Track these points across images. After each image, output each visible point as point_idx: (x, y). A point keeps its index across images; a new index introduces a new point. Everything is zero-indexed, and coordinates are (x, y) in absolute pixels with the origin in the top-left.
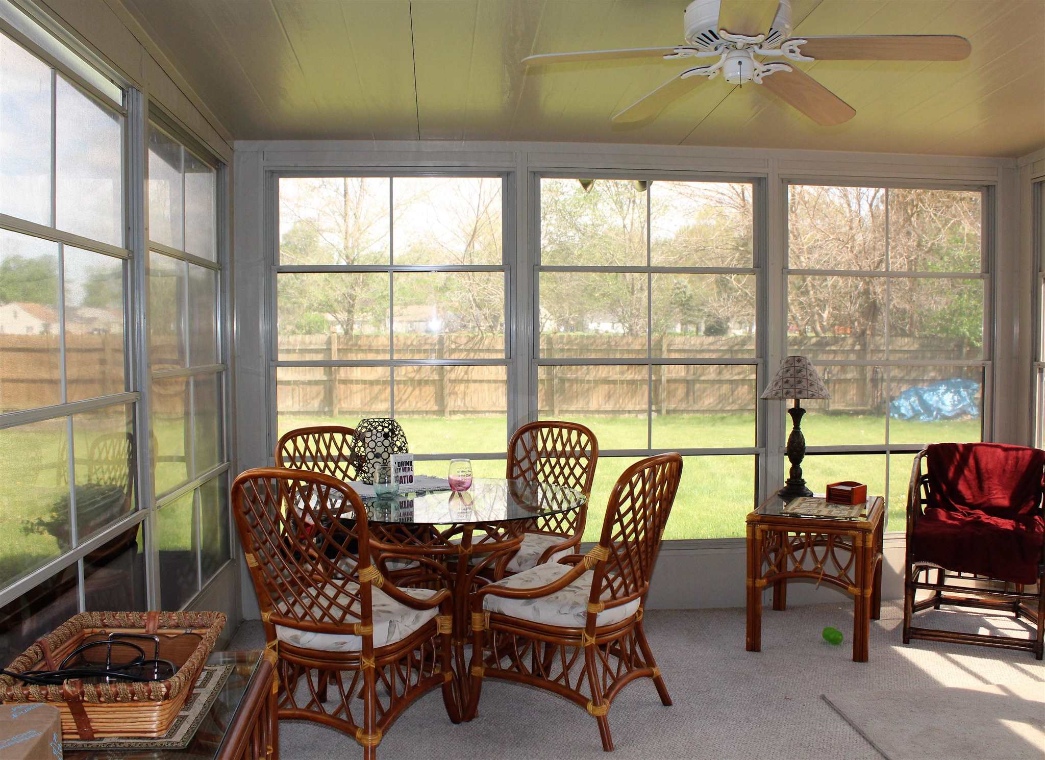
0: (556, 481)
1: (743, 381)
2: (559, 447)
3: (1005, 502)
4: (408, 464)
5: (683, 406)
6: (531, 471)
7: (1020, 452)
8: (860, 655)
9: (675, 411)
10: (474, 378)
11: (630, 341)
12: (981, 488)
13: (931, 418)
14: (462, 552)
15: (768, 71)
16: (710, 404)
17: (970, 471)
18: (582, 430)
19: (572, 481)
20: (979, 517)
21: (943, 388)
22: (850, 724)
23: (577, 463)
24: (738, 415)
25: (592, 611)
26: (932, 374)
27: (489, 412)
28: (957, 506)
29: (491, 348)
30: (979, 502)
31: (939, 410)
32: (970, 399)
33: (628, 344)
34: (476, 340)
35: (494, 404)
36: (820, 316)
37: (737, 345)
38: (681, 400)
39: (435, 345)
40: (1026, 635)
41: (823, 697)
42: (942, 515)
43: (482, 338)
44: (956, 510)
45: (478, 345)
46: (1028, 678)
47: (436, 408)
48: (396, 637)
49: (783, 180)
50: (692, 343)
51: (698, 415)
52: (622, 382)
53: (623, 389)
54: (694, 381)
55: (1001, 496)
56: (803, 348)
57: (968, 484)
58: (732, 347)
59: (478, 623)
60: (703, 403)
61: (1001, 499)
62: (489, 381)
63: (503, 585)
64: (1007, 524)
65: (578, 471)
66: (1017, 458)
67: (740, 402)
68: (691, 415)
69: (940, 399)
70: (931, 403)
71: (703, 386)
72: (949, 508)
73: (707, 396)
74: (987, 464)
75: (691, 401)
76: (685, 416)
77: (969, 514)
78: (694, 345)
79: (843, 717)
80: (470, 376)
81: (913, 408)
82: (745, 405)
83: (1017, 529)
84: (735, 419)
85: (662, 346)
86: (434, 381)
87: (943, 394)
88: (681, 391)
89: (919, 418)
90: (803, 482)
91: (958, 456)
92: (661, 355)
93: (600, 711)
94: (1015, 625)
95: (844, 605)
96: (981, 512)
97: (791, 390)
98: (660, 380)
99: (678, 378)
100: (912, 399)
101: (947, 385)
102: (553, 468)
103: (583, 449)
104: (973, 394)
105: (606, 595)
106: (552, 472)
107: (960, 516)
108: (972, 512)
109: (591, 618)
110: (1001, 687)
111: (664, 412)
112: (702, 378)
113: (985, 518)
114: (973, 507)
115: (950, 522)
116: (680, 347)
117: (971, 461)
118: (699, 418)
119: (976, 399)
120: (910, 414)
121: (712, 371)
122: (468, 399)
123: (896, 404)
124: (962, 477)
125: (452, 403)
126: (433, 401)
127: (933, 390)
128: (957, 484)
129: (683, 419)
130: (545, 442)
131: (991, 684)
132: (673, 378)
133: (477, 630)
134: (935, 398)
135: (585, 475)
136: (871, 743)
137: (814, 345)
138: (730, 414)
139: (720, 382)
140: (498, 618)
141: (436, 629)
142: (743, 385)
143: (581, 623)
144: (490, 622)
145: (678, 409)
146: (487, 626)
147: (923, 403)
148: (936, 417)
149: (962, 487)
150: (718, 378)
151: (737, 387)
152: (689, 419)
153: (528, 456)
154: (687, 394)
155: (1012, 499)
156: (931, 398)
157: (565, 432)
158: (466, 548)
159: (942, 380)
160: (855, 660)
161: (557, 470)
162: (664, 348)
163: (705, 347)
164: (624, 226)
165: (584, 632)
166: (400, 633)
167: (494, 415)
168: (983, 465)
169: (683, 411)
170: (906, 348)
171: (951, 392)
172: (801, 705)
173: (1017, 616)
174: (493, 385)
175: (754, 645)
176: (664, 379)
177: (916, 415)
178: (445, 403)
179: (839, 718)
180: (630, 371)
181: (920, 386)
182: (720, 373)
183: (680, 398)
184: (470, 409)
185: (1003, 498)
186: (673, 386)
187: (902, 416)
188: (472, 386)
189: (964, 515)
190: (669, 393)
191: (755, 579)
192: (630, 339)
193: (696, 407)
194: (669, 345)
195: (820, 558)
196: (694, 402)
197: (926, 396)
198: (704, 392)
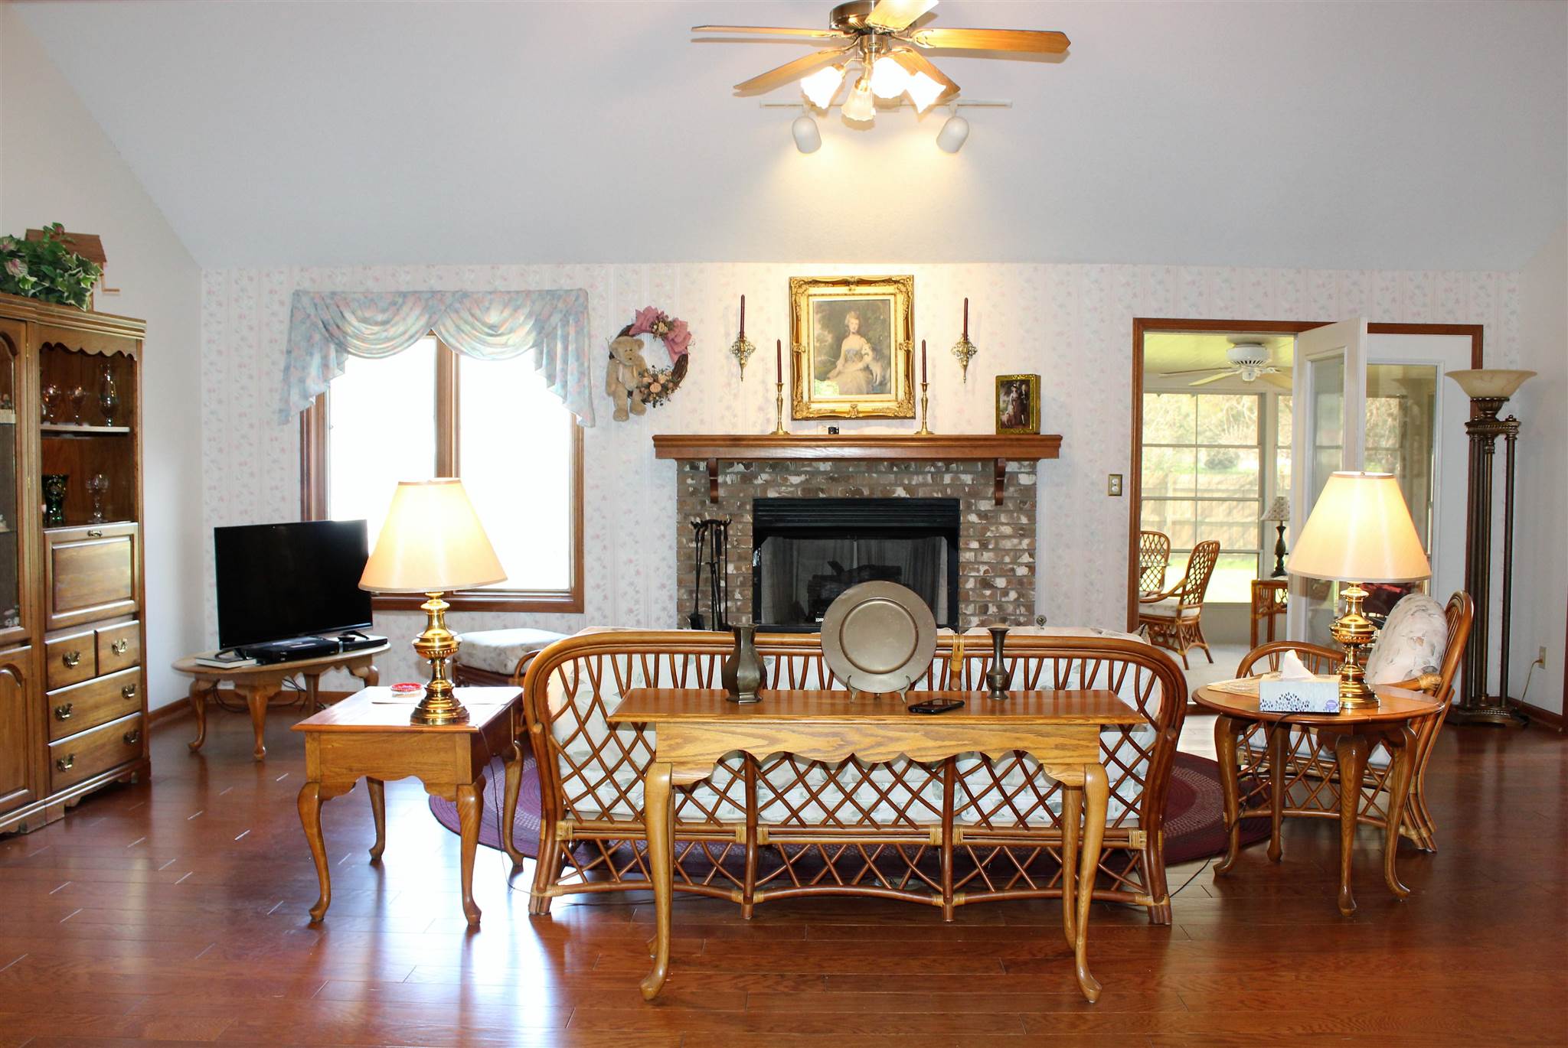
85: (1167, 484)
92: (1167, 492)
98: (1165, 521)
112: (1207, 520)
139: (1231, 525)
150: (1225, 520)
162: (1170, 486)
176: (1169, 521)
182: (1229, 513)
186: (1178, 527)
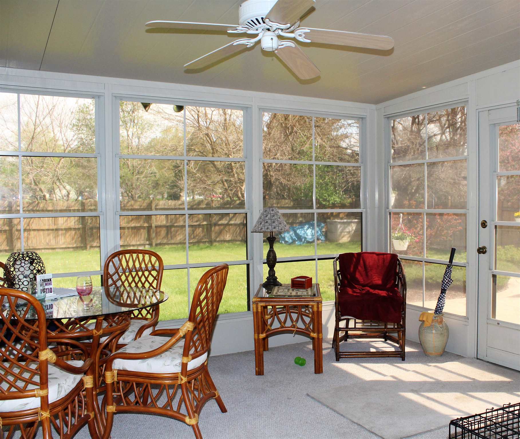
0: (137, 286)
1: (199, 225)
2: (137, 265)
3: (380, 282)
4: (48, 280)
5: (165, 241)
6: (120, 281)
7: (385, 256)
8: (318, 370)
9: (160, 244)
10: (33, 228)
11: (133, 204)
12: (367, 275)
13: (302, 243)
14: (96, 333)
15: (283, 45)
16: (181, 239)
17: (361, 267)
18: (152, 254)
19: (147, 285)
20: (369, 291)
21: (306, 227)
22: (328, 407)
23: (150, 274)
24: (197, 245)
25: (185, 362)
26: (300, 219)
27: (45, 249)
28: (356, 286)
29: (45, 209)
30: (366, 283)
31: (305, 238)
32: (320, 232)
33: (132, 205)
34: (34, 204)
35: (48, 244)
36: (241, 189)
37: (195, 205)
38: (164, 238)
39: (6, 207)
40: (393, 349)
41: (308, 395)
42: (350, 291)
43: (39, 203)
44: (356, 288)
45: (36, 207)
46: (402, 370)
47: (8, 248)
48: (63, 394)
49: (260, 109)
50: (170, 204)
51: (174, 246)
52: (128, 228)
53: (129, 232)
54: (172, 226)
55: (377, 279)
56: (232, 206)
57: (361, 274)
58: (193, 206)
59: (110, 378)
60: (177, 239)
61: (378, 281)
62: (43, 230)
63: (124, 352)
64: (383, 293)
65: (151, 279)
66: (384, 259)
67: (197, 237)
68: (170, 246)
69: (305, 232)
70: (301, 234)
71: (176, 229)
72: (352, 287)
73: (179, 235)
74: (369, 263)
75: (170, 238)
76: (167, 246)
77: (363, 289)
78: (171, 205)
79: (323, 404)
80: (31, 227)
81: (292, 238)
82: (201, 239)
83: (388, 295)
84: (195, 247)
86: (5, 231)
87: (307, 229)
88: (163, 232)
89: (295, 243)
90: (276, 278)
91: (354, 259)
93: (193, 422)
94: (385, 345)
95: (307, 343)
96: (368, 288)
97: (269, 227)
98: (151, 226)
99: (162, 225)
100: (291, 233)
101: (309, 224)
102: (134, 278)
103: (153, 266)
104: (321, 229)
105: (192, 351)
106: (134, 280)
107: (359, 291)
108: (364, 288)
109: (184, 366)
110: (393, 377)
111: (154, 244)
112: (175, 225)
113: (371, 291)
114: (364, 286)
115: (355, 294)
116: (163, 207)
117: (361, 262)
118: (175, 248)
119: (323, 232)
120: (291, 241)
121: (181, 220)
122: (30, 242)
123: (283, 236)
124: (357, 271)
125: (19, 245)
126: (5, 243)
127: (302, 228)
128: (355, 274)
129: (166, 248)
130: (127, 262)
131: (386, 376)
132: (159, 225)
133: (109, 382)
134: (303, 232)
135: (156, 281)
136: (342, 415)
137: (238, 204)
138: (192, 244)
140: (122, 373)
141: (83, 386)
142: (199, 228)
143: (178, 370)
144: (117, 376)
145: (162, 243)
146: (116, 379)
147: (297, 235)
148: (304, 242)
149: (358, 275)
151: (196, 229)
152: (170, 248)
153: (117, 272)
154: (167, 234)
155: (383, 280)
156: (300, 232)
157: (141, 256)
158: (98, 331)
159: (306, 222)
160: (315, 373)
161: (137, 279)
163: (177, 207)
164: (128, 136)
165: (180, 375)
166: (65, 391)
167: (47, 251)
168: (367, 263)
169: (165, 244)
170: (287, 205)
171: (311, 229)
172: (298, 401)
173: (386, 340)
174: (47, 232)
175: (260, 372)
176: (153, 225)
177: (294, 241)
178: (14, 244)
179: (320, 405)
180: (133, 222)
181: (295, 225)
183: (163, 236)
184: (31, 248)
185: (378, 280)
186: (159, 230)
187: (286, 242)
188: (32, 233)
189: (360, 290)
190: (156, 233)
191: (259, 334)
192: (133, 202)
193: (173, 242)
194: (156, 206)
195: (283, 320)
196: (171, 239)
197: (298, 231)
198: (177, 232)
